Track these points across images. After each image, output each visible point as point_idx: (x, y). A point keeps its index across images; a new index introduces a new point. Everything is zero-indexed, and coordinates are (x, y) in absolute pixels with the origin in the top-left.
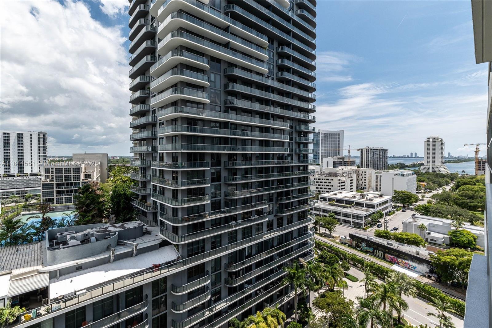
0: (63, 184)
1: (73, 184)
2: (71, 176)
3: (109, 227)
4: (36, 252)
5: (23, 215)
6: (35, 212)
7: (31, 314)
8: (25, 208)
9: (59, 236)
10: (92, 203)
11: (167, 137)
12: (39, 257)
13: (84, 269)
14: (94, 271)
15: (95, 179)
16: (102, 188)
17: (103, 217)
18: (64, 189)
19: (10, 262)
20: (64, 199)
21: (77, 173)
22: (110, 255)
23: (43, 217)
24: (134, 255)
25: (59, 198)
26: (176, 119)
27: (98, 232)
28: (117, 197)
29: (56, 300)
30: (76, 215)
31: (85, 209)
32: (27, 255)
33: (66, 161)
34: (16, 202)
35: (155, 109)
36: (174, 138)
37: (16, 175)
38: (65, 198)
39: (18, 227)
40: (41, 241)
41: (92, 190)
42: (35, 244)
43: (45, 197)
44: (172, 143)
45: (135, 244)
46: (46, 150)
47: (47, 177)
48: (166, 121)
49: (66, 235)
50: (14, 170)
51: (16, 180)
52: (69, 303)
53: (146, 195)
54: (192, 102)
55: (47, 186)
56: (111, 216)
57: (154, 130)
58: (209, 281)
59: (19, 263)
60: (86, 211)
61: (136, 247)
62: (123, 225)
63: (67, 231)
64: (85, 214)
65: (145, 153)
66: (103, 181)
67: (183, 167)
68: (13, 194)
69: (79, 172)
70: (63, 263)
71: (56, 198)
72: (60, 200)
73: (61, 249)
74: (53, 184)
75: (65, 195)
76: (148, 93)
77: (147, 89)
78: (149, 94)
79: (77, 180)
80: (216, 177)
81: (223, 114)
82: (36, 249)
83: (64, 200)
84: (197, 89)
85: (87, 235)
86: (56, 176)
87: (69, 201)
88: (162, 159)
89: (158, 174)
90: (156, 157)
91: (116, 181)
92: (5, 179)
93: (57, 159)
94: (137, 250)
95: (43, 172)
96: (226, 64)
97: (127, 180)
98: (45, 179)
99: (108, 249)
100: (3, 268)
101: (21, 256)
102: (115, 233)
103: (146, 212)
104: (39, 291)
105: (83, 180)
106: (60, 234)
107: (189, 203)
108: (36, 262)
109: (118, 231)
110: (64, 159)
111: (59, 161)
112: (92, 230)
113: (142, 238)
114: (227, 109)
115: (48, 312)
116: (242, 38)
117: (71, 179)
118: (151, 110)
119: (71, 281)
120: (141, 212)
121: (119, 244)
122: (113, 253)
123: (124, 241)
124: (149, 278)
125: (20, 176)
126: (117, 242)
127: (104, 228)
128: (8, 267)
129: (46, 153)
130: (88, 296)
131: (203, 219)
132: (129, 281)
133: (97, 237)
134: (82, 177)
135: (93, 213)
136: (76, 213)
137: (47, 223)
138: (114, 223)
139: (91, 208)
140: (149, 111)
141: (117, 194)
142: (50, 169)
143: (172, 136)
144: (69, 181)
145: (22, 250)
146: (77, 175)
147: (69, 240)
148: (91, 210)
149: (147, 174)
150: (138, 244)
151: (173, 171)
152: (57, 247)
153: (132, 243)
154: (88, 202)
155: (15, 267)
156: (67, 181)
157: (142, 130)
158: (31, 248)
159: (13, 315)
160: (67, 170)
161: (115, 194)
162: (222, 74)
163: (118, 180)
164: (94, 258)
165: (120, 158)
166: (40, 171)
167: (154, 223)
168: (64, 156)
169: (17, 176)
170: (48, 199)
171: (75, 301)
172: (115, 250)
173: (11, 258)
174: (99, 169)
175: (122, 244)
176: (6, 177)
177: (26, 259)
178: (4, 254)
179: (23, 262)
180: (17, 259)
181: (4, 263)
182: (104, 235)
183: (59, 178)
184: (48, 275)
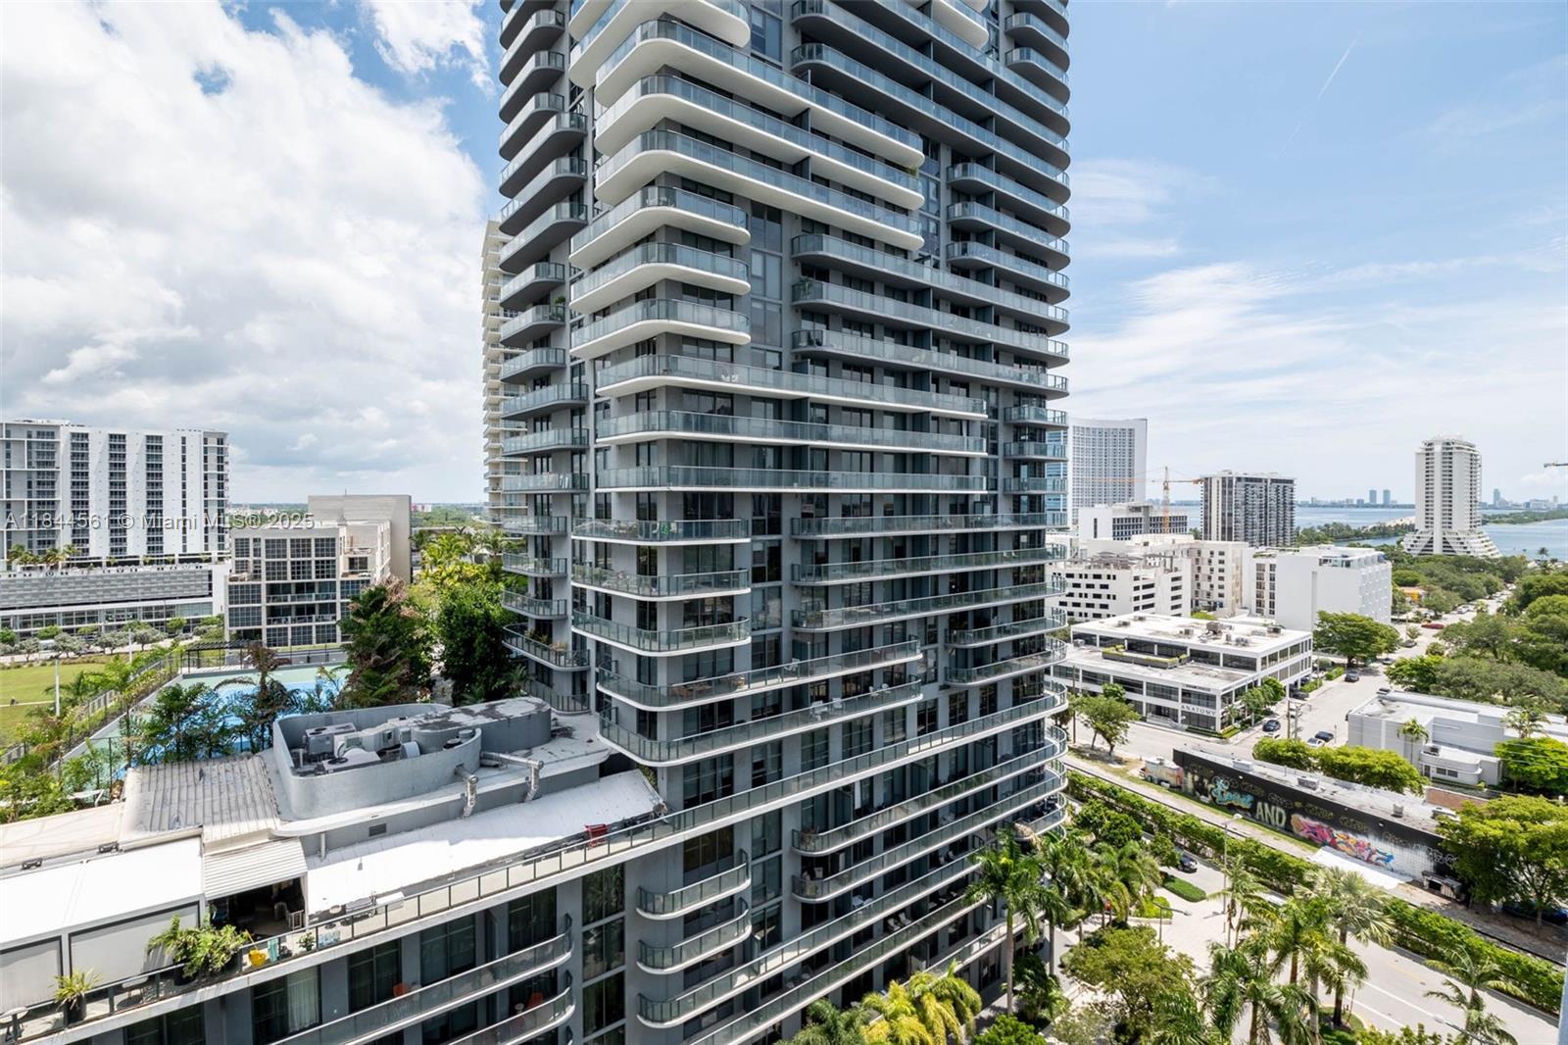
0: (286, 588)
1: (317, 588)
2: (310, 562)
3: (452, 713)
4: (254, 780)
6: (229, 668)
7: (264, 951)
9: (313, 738)
10: (392, 644)
11: (621, 447)
12: (264, 795)
13: (391, 834)
14: (420, 839)
15: (379, 573)
16: (410, 600)
17: (416, 687)
18: (289, 603)
19: (191, 805)
20: (289, 632)
21: (328, 556)
22: (463, 795)
23: (263, 682)
24: (530, 796)
25: (274, 629)
26: (648, 392)
27: (424, 726)
28: (465, 625)
29: (326, 917)
30: (349, 678)
31: (376, 661)
32: (231, 787)
34: (142, 640)
35: (580, 361)
36: (644, 450)
37: (141, 559)
38: (317, 627)
39: (197, 709)
40: (261, 749)
41: (390, 606)
42: (243, 758)
43: (237, 625)
44: (638, 465)
45: (535, 763)
46: (226, 485)
47: (241, 566)
48: (619, 399)
49: (332, 735)
50: (136, 544)
51: (142, 574)
52: (360, 927)
53: (551, 621)
54: (698, 341)
55: (242, 592)
56: (438, 684)
57: (576, 426)
58: (748, 882)
59: (217, 809)
60: (379, 668)
61: (537, 772)
62: (491, 707)
63: (334, 724)
64: (377, 674)
65: (548, 495)
67: (672, 536)
68: (134, 617)
69: (334, 550)
70: (335, 813)
71: (268, 630)
72: (280, 635)
73: (327, 772)
74: (259, 586)
75: (294, 621)
76: (558, 315)
77: (557, 302)
78: (563, 319)
79: (328, 577)
80: (766, 565)
81: (787, 376)
82: (252, 773)
83: (290, 636)
84: (712, 301)
85: (390, 736)
86: (267, 563)
87: (304, 638)
88: (603, 511)
89: (590, 557)
90: (582, 506)
91: (444, 579)
92: (113, 570)
93: (249, 513)
94: (541, 782)
96: (798, 225)
97: (477, 576)
98: (237, 572)
99: (457, 775)
100: (178, 820)
101: (216, 791)
102: (473, 735)
103: (550, 670)
104: (275, 890)
105: (345, 575)
106: (313, 731)
107: (690, 644)
108: (259, 808)
109: (483, 727)
112: (403, 722)
113: (549, 746)
114: (799, 360)
115: (307, 946)
116: (846, 144)
117: (310, 572)
118: (569, 364)
119: (360, 867)
120: (532, 669)
121: (485, 763)
122: (473, 790)
123: (501, 756)
124: (577, 864)
125: (151, 563)
126: (481, 758)
127: (437, 717)
128: (191, 819)
129: (226, 494)
130: (410, 908)
131: (730, 691)
132: (520, 873)
133: (422, 742)
136: (349, 672)
137: (272, 699)
138: (462, 704)
139: (393, 658)
140: (561, 369)
141: (464, 618)
142: (251, 541)
143: (638, 445)
144: (304, 578)
145: (215, 774)
146: (328, 562)
147: (344, 748)
148: (393, 663)
149: (555, 555)
150: (541, 765)
151: (638, 547)
153: (525, 760)
154: (383, 639)
155: (208, 819)
156: (299, 578)
157: (538, 424)
158: (237, 770)
159: (224, 949)
160: (298, 546)
161: (457, 616)
162: (786, 254)
163: (450, 575)
164: (421, 800)
166: (206, 548)
167: (578, 705)
168: (268, 502)
169: (145, 564)
170: (245, 631)
171: (375, 922)
172: (478, 780)
173: (192, 795)
174: (387, 543)
175: (494, 763)
176: (115, 565)
177: (233, 800)
178: (168, 786)
179: (225, 806)
180: (208, 799)
181: (175, 807)
182: (444, 738)
183: (275, 570)
184: (299, 844)
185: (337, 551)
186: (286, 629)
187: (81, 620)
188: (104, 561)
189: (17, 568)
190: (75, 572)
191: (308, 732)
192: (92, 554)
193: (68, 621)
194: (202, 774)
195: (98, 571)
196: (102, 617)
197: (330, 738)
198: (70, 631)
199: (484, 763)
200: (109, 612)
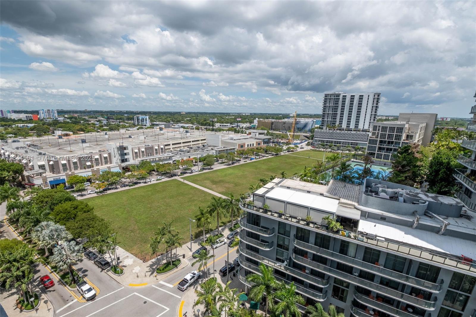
0: (385, 142)
1: (394, 143)
2: (394, 135)
3: (420, 193)
4: (356, 192)
5: (352, 161)
6: (360, 161)
7: (345, 233)
8: (354, 156)
9: (374, 186)
10: (408, 165)
12: (357, 196)
13: (386, 222)
14: (395, 227)
15: (416, 141)
16: (421, 152)
17: (415, 182)
18: (385, 146)
19: (340, 192)
20: (383, 155)
21: (400, 133)
22: (414, 221)
23: (365, 167)
24: (441, 233)
25: (379, 154)
27: (408, 194)
28: (438, 165)
29: (361, 233)
30: (390, 172)
31: (400, 169)
32: (350, 191)
33: (392, 120)
34: (349, 150)
37: (353, 129)
39: (348, 169)
40: (360, 185)
41: (411, 152)
42: (356, 185)
43: (369, 150)
45: (446, 222)
46: (378, 109)
47: (374, 134)
49: (379, 187)
50: (352, 126)
51: (352, 133)
52: (369, 241)
55: (372, 141)
56: (424, 183)
59: (345, 195)
60: (400, 171)
61: (446, 226)
62: (437, 197)
63: (380, 184)
64: (399, 173)
66: (424, 144)
68: (349, 144)
69: (402, 131)
70: (372, 208)
71: (377, 153)
72: (380, 156)
73: (373, 196)
74: (377, 140)
75: (385, 152)
79: (398, 140)
82: (356, 190)
83: (383, 157)
85: (396, 193)
86: (381, 134)
87: (387, 158)
92: (346, 131)
93: (384, 118)
94: (447, 230)
95: (371, 129)
97: (455, 148)
98: (372, 135)
99: (414, 214)
100: (336, 194)
101: (346, 191)
102: (425, 203)
103: (471, 192)
104: (353, 220)
105: (404, 140)
106: (374, 184)
108: (354, 199)
109: (429, 202)
110: (390, 118)
111: (386, 120)
112: (402, 191)
113: (458, 220)
115: (355, 238)
117: (393, 138)
119: (375, 226)
120: (464, 189)
122: (417, 221)
123: (433, 214)
124: (453, 266)
125: (355, 131)
126: (425, 212)
127: (414, 193)
128: (339, 195)
129: (377, 112)
130: (385, 244)
132: (426, 255)
133: (405, 199)
134: (404, 137)
135: (407, 175)
136: (391, 170)
137: (367, 172)
138: (426, 192)
139: (406, 170)
141: (438, 162)
142: (378, 126)
144: (391, 139)
145: (348, 187)
146: (399, 135)
147: (381, 192)
148: (405, 171)
150: (449, 224)
152: (370, 194)
153: (442, 220)
155: (342, 197)
156: (389, 139)
158: (353, 188)
159: (336, 227)
160: (391, 129)
161: (435, 161)
163: (443, 146)
164: (398, 216)
165: (452, 119)
166: (369, 128)
168: (391, 115)
169: (353, 131)
170: (371, 152)
171: (375, 242)
172: (420, 218)
173: (341, 190)
174: (423, 131)
175: (430, 216)
176: (347, 130)
177: (349, 195)
178: (338, 186)
179: (347, 195)
180: (344, 192)
181: (337, 191)
182: (414, 200)
183: (383, 136)
184: (360, 212)
185: (403, 132)
186: (382, 154)
187: (337, 143)
188: (345, 129)
189: (328, 129)
190: (338, 131)
191: (373, 184)
192: (343, 127)
193: (335, 143)
194: (345, 186)
195: (343, 132)
196: (342, 143)
197: (378, 187)
198: (335, 145)
199: (426, 214)
200: (343, 142)
